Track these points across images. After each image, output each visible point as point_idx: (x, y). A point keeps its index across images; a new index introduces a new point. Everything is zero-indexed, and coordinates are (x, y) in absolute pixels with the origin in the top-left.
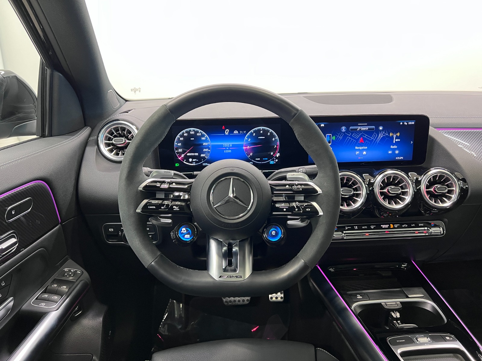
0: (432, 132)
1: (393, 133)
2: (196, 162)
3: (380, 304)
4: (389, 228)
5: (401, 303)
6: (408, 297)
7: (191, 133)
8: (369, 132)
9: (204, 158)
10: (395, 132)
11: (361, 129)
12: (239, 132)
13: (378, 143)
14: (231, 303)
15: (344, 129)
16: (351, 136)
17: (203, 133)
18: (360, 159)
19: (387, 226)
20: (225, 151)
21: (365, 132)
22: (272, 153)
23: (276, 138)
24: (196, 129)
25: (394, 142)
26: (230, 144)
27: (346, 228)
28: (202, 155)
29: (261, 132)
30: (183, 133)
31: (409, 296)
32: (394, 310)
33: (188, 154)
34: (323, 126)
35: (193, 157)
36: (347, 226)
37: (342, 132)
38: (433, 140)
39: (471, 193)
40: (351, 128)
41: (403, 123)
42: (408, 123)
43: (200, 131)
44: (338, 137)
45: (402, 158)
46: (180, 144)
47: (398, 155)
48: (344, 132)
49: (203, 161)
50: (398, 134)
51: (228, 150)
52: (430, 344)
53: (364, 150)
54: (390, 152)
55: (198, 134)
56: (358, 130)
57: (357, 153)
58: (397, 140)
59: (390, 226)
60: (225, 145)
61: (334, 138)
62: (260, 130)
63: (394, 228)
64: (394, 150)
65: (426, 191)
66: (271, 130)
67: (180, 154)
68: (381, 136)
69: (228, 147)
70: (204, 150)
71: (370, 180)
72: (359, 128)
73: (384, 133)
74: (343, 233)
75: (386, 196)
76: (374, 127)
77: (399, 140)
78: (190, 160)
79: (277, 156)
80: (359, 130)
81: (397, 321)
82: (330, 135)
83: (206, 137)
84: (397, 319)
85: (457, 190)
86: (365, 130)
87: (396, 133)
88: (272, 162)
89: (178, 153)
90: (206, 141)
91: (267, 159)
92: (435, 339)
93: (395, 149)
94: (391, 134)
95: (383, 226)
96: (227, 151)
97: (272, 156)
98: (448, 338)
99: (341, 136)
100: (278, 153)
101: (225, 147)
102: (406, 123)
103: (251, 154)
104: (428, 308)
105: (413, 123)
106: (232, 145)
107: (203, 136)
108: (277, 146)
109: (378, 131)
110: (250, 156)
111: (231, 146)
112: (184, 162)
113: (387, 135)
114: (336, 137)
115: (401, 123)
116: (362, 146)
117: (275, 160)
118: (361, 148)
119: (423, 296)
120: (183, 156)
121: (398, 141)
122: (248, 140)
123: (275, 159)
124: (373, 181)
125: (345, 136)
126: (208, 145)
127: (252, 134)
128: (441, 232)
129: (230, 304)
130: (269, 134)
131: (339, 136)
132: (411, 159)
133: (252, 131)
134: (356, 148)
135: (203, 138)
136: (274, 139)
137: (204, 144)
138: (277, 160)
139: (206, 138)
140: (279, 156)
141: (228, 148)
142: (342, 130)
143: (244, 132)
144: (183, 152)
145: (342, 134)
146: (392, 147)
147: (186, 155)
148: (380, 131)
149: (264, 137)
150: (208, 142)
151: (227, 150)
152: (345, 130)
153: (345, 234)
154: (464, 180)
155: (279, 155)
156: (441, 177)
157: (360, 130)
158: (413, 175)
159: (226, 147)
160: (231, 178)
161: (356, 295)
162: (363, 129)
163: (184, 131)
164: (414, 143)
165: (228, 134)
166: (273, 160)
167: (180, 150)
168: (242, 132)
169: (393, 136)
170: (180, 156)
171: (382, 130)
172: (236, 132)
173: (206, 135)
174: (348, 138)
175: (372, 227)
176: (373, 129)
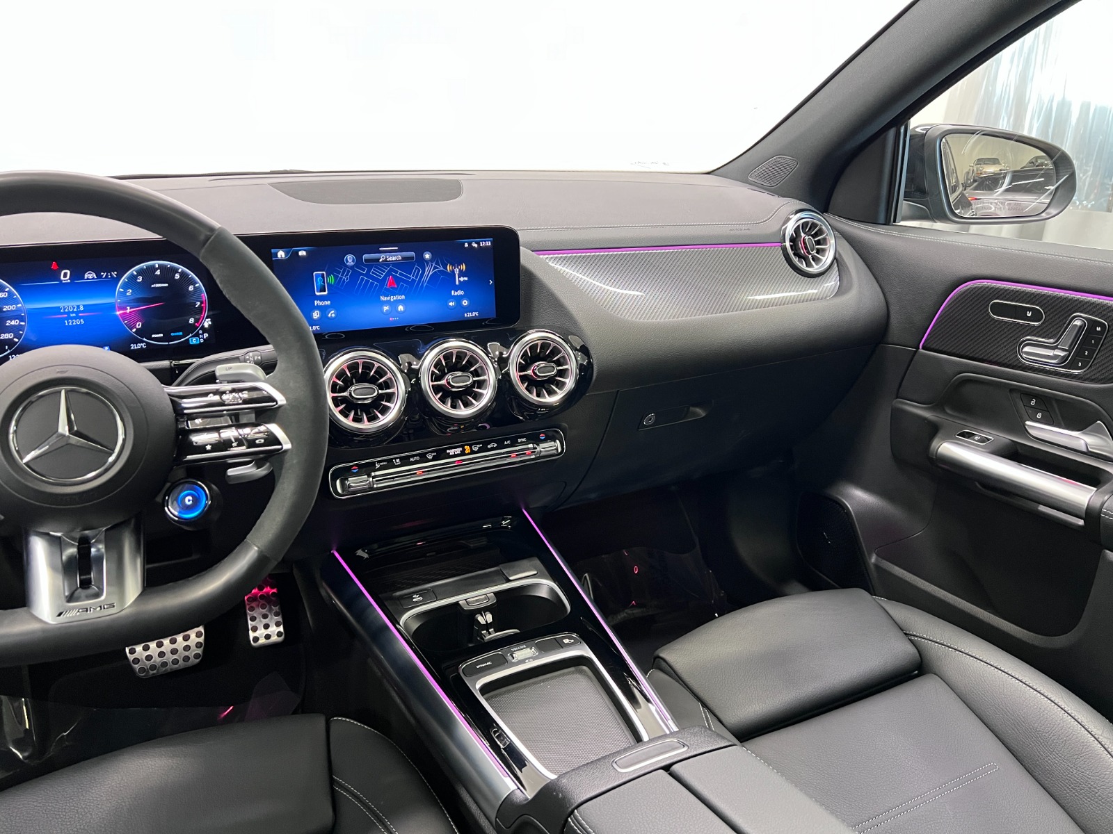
0: (527, 258)
1: (453, 265)
3: (457, 604)
4: (463, 453)
5: (496, 593)
6: (508, 581)
8: (405, 265)
9: (10, 342)
10: (456, 263)
11: (386, 258)
12: (99, 276)
13: (424, 285)
14: (155, 672)
15: (350, 259)
16: (367, 275)
18: (393, 321)
19: (458, 451)
20: (68, 323)
21: (395, 264)
22: (192, 321)
23: (197, 285)
25: (457, 283)
26: (78, 304)
27: (378, 466)
28: (4, 336)
29: (158, 272)
31: (511, 578)
32: (481, 611)
34: (303, 256)
36: (379, 462)
37: (347, 266)
38: (530, 276)
39: (598, 372)
40: (366, 256)
41: (470, 244)
42: (478, 243)
44: (341, 278)
45: (477, 313)
47: (470, 310)
48: (352, 267)
49: (9, 351)
50: (464, 267)
51: (75, 318)
52: (535, 658)
53: (398, 302)
54: (451, 304)
56: (381, 260)
57: (386, 308)
58: (462, 279)
59: (464, 450)
60: (65, 309)
61: (331, 279)
62: (153, 269)
63: (473, 452)
64: (458, 299)
65: (520, 376)
66: (181, 268)
68: (429, 271)
69: (73, 312)
70: (9, 323)
71: (411, 364)
72: (383, 257)
73: (434, 265)
74: (369, 476)
75: (446, 393)
76: (413, 254)
77: (466, 279)
79: (206, 325)
80: (383, 261)
81: (488, 631)
82: (323, 275)
84: (487, 626)
85: (572, 367)
86: (396, 260)
87: (460, 264)
88: (194, 339)
91: (181, 333)
92: (543, 649)
93: (461, 297)
94: (449, 268)
95: (452, 452)
96: (72, 323)
97: (193, 327)
98: (566, 641)
99: (347, 275)
100: (207, 318)
101: (65, 313)
102: (476, 243)
103: (139, 325)
104: (543, 593)
105: (489, 244)
106: (84, 306)
108: (202, 303)
109: (422, 262)
110: (137, 329)
111: (82, 308)
113: (442, 269)
114: (336, 277)
115: (466, 245)
116: (394, 294)
117: (203, 334)
118: (392, 298)
119: (535, 572)
121: (464, 281)
122: (125, 292)
123: (201, 332)
124: (417, 365)
125: (355, 275)
126: (18, 310)
127: (133, 278)
128: (557, 449)
129: (154, 674)
130: (177, 276)
131: (342, 275)
132: (493, 314)
133: (133, 271)
134: (383, 298)
135: (1, 295)
136: (191, 288)
138: (206, 335)
139: (9, 292)
140: (209, 325)
141: (74, 315)
142: (347, 261)
143: (111, 275)
145: (349, 271)
146: (453, 293)
148: (427, 262)
149: (166, 285)
150: (16, 302)
151: (72, 318)
152: (353, 261)
153: (374, 477)
154: (584, 350)
155: (210, 323)
156: (545, 346)
157: (386, 260)
158: (495, 347)
159: (69, 313)
160: (60, 392)
161: (410, 596)
162: (390, 259)
164: (495, 282)
165: (69, 281)
166: (197, 335)
168: (107, 275)
169: (453, 271)
171: (431, 260)
172: (90, 275)
173: (9, 288)
174: (363, 279)
175: (430, 457)
176: (412, 258)
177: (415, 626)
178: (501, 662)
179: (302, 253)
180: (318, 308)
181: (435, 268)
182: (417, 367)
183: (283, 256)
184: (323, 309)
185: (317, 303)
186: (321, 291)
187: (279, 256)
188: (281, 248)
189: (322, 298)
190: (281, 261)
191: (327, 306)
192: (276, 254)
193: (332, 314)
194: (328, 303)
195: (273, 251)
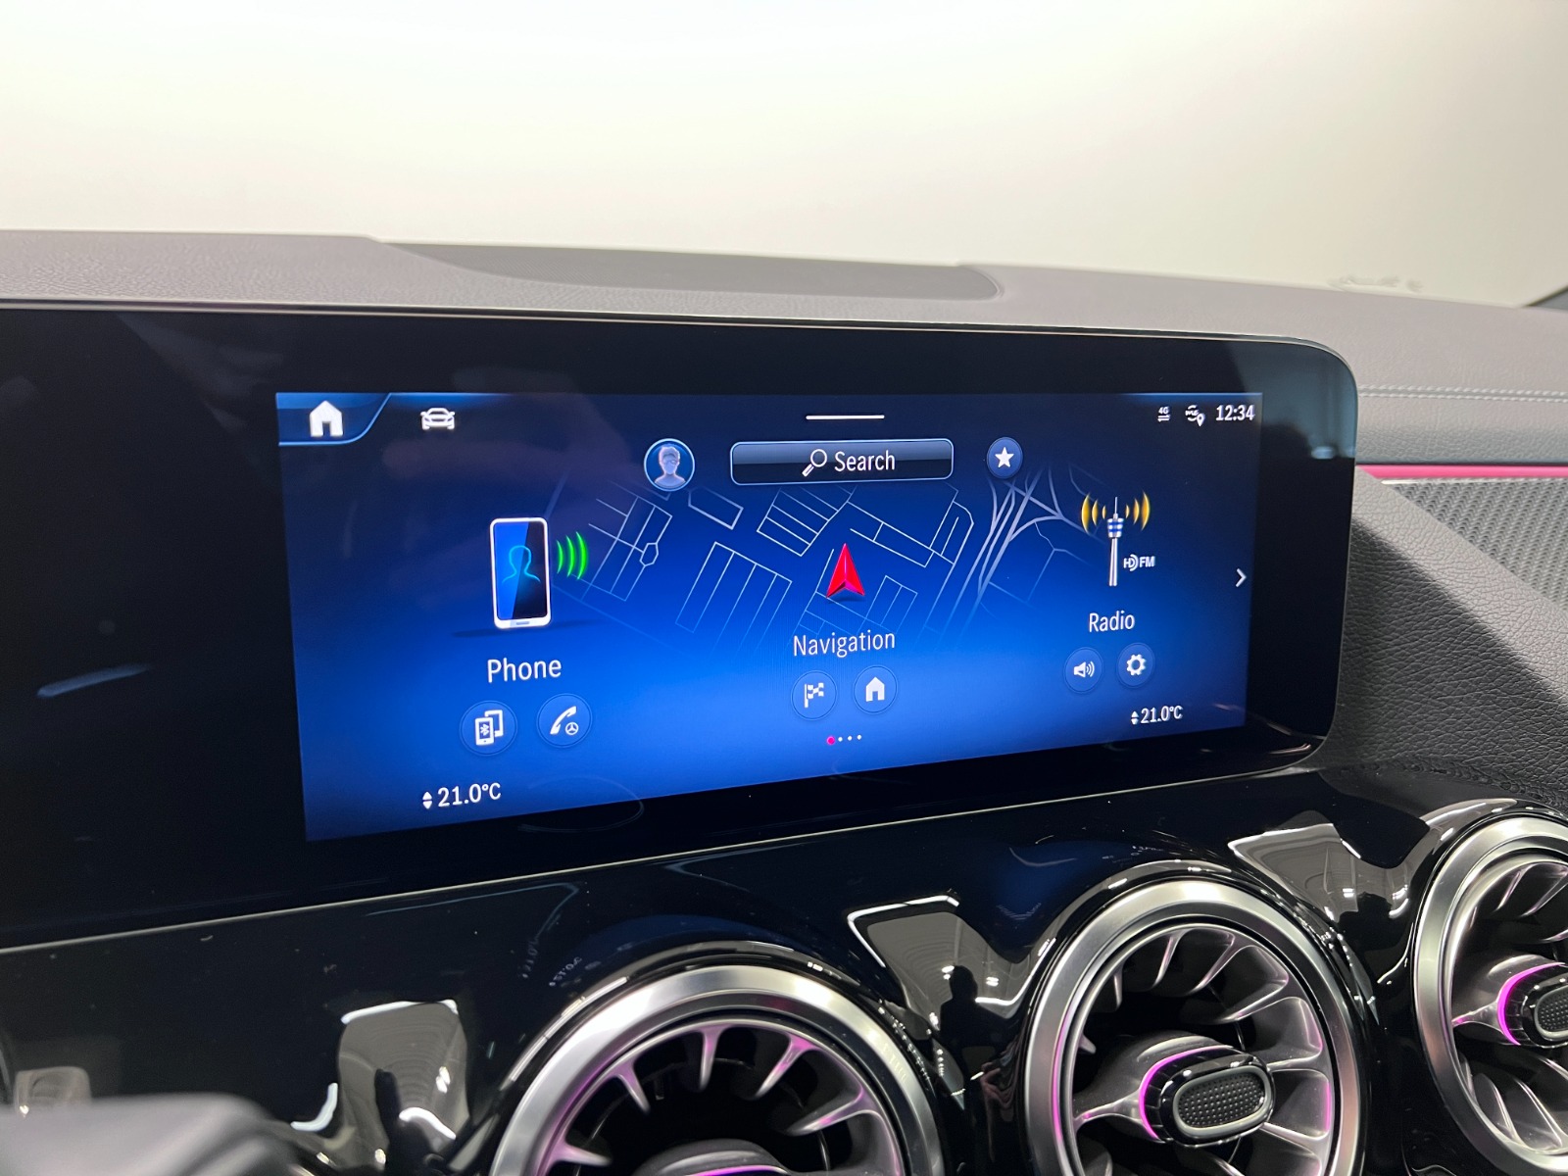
1: (1104, 500)
8: (909, 495)
10: (1115, 493)
11: (832, 464)
13: (981, 590)
16: (743, 538)
21: (867, 485)
25: (1113, 581)
34: (439, 433)
37: (657, 495)
38: (1381, 558)
40: (743, 450)
41: (1177, 411)
42: (1209, 411)
44: (622, 550)
45: (1171, 712)
47: (1150, 690)
48: (676, 499)
50: (1143, 511)
53: (865, 662)
54: (1079, 670)
56: (805, 473)
57: (813, 691)
58: (1133, 563)
61: (576, 556)
64: (1112, 647)
65: (1456, 1027)
68: (1005, 525)
71: (964, 983)
72: (819, 459)
73: (1027, 497)
76: (941, 446)
77: (1150, 562)
80: (815, 474)
82: (536, 531)
86: (874, 474)
87: (1128, 500)
93: (1120, 641)
99: (650, 535)
105: (1247, 414)
109: (980, 487)
113: (1058, 516)
114: (596, 544)
115: (1164, 415)
116: (851, 628)
118: (843, 646)
121: (1142, 571)
125: (689, 536)
131: (629, 536)
132: (1229, 709)
142: (656, 471)
145: (659, 519)
146: (1096, 623)
148: (1003, 481)
152: (683, 471)
157: (829, 469)
162: (848, 465)
169: (1102, 524)
171: (1018, 475)
174: (720, 556)
176: (937, 465)
179: (438, 419)
180: (503, 692)
181: (1032, 511)
182: (1008, 1003)
183: (337, 430)
184: (524, 700)
185: (495, 667)
186: (518, 614)
187: (317, 431)
188: (323, 385)
189: (521, 646)
190: (327, 453)
191: (542, 688)
192: (302, 419)
193: (565, 721)
194: (553, 668)
195: (285, 400)
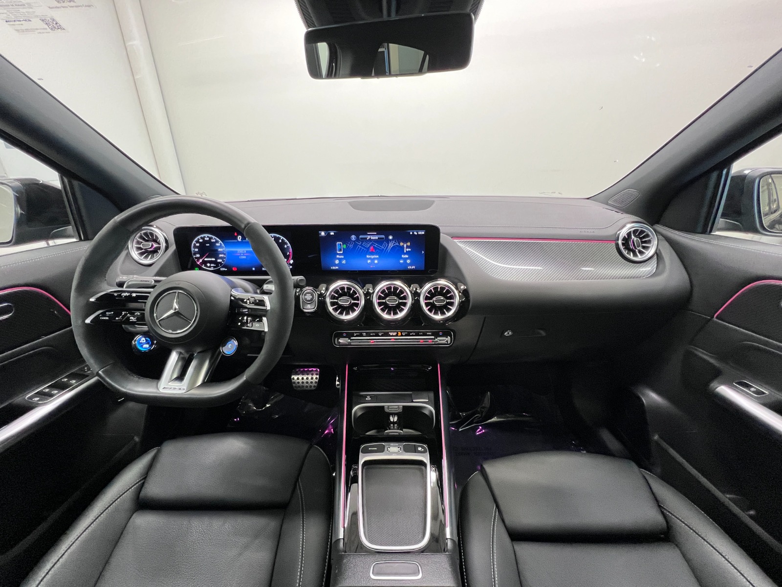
0: (444, 240)
1: (403, 242)
2: (214, 267)
3: (383, 407)
4: (397, 335)
5: (404, 407)
6: (413, 402)
7: (206, 239)
8: (379, 241)
9: (220, 263)
10: (405, 241)
13: (388, 252)
15: (353, 237)
16: (361, 245)
17: (218, 239)
18: (372, 267)
19: (395, 334)
20: (241, 257)
21: (375, 241)
22: (286, 260)
23: (288, 245)
24: (210, 236)
25: (405, 252)
27: (355, 335)
28: (219, 261)
30: (199, 239)
31: (414, 401)
33: (206, 259)
34: (332, 235)
35: (211, 262)
36: (356, 333)
37: (352, 241)
38: (445, 250)
39: (472, 306)
40: (361, 236)
41: (413, 233)
42: (417, 232)
43: (214, 237)
45: (414, 267)
46: (197, 250)
47: (411, 264)
48: (354, 241)
49: (220, 266)
50: (409, 244)
51: (243, 256)
54: (401, 261)
55: (213, 241)
56: (368, 239)
57: (369, 261)
58: (408, 250)
59: (398, 334)
61: (345, 246)
63: (402, 335)
64: (405, 259)
65: (426, 303)
66: (282, 238)
67: (198, 259)
68: (391, 245)
70: (220, 256)
71: (368, 290)
72: (369, 237)
73: (394, 242)
74: (349, 339)
76: (383, 236)
78: (208, 265)
79: (291, 263)
81: (394, 425)
82: (341, 244)
83: (220, 243)
84: (394, 423)
85: (457, 301)
86: (375, 239)
87: (406, 243)
89: (196, 258)
90: (221, 246)
93: (406, 259)
94: (401, 244)
95: (391, 334)
98: (420, 449)
99: (352, 245)
100: (292, 260)
102: (416, 232)
104: (426, 412)
105: (423, 233)
107: (217, 242)
108: (290, 253)
109: (388, 241)
111: (245, 252)
112: (203, 267)
113: (397, 244)
114: (347, 245)
115: (411, 233)
116: (373, 255)
118: (372, 257)
119: (428, 401)
120: (201, 261)
121: (409, 251)
123: (289, 265)
125: (355, 245)
126: (224, 251)
128: (447, 341)
130: (280, 241)
131: (350, 245)
132: (423, 268)
134: (368, 256)
135: (217, 244)
136: (286, 246)
137: (219, 250)
138: (291, 267)
144: (201, 257)
145: (353, 243)
146: (403, 256)
147: (203, 260)
148: (390, 240)
150: (223, 248)
152: (355, 238)
153: (351, 340)
154: (465, 293)
155: (293, 262)
156: (443, 289)
157: (370, 239)
159: (241, 253)
160: (176, 292)
161: (366, 396)
162: (372, 238)
163: (199, 237)
164: (425, 252)
165: (241, 241)
167: (198, 256)
169: (403, 245)
170: (198, 261)
171: (392, 240)
172: (248, 239)
173: (220, 242)
174: (359, 247)
175: (380, 335)
176: (383, 238)
177: (359, 413)
178: (381, 450)
179: (332, 233)
180: (339, 259)
181: (394, 244)
182: (372, 291)
183: (324, 235)
184: (340, 260)
185: (338, 256)
186: (340, 251)
187: (322, 235)
188: (322, 231)
189: (340, 254)
190: (322, 237)
191: (342, 258)
192: (321, 233)
193: (344, 262)
194: (343, 257)
195: (319, 232)
